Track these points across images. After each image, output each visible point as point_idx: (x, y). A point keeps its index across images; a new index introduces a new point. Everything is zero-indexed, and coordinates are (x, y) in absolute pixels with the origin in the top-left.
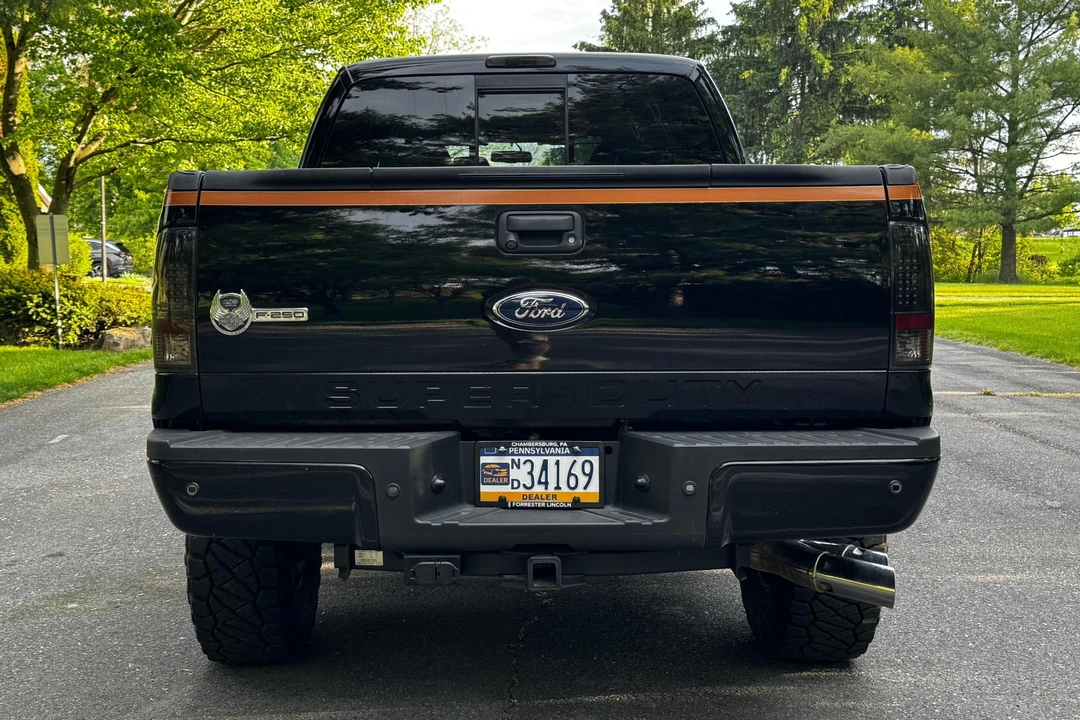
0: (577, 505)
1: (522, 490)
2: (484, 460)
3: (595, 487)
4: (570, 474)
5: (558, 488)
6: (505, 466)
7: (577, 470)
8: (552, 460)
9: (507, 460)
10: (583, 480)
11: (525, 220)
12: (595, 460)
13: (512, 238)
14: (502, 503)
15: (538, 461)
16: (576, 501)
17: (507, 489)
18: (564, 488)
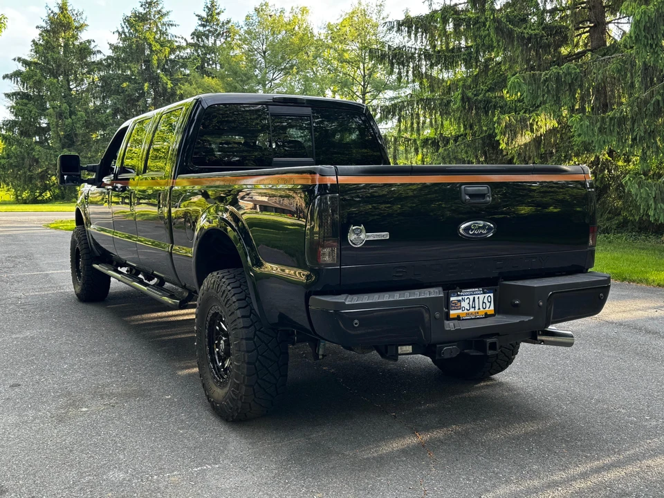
0: (487, 316)
1: (466, 311)
2: (452, 299)
3: (492, 308)
4: (483, 302)
5: (479, 309)
6: (459, 301)
7: (486, 301)
8: (476, 296)
9: (460, 298)
10: (488, 304)
11: (471, 189)
12: (492, 295)
13: (468, 197)
14: (458, 318)
15: (471, 297)
16: (486, 314)
17: (460, 311)
18: (482, 309)
